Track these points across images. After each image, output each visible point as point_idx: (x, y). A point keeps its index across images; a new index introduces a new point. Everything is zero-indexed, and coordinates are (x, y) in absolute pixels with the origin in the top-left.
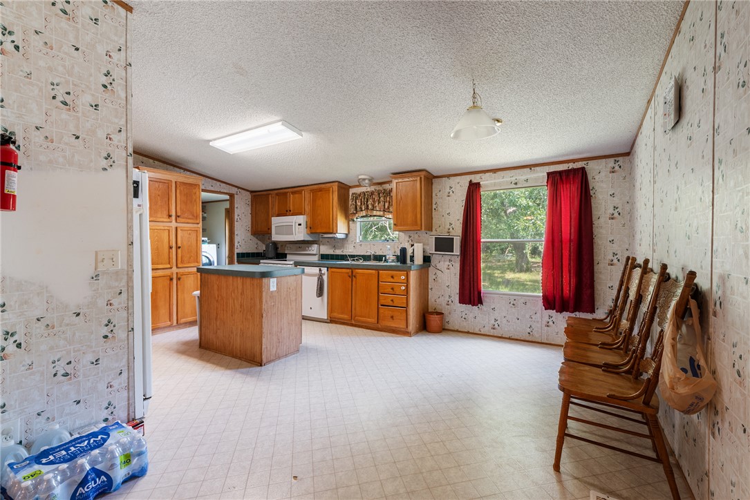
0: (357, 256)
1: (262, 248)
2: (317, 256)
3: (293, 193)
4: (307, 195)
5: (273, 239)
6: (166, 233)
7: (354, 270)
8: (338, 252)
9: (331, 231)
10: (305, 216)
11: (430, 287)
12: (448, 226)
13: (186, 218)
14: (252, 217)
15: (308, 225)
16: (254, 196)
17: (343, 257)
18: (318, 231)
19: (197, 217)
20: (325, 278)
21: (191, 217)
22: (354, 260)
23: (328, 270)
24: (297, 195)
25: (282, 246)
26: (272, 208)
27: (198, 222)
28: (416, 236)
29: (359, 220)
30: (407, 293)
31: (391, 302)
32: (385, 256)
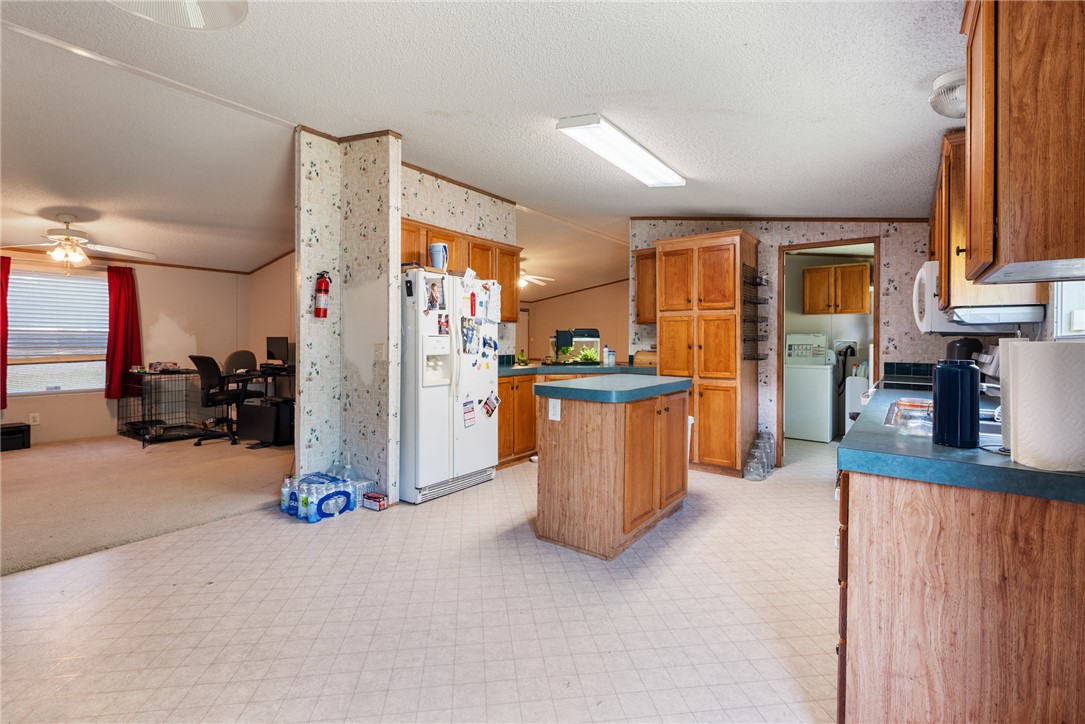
6: (685, 326)
13: (712, 302)
19: (729, 298)
21: (719, 298)
27: (731, 305)
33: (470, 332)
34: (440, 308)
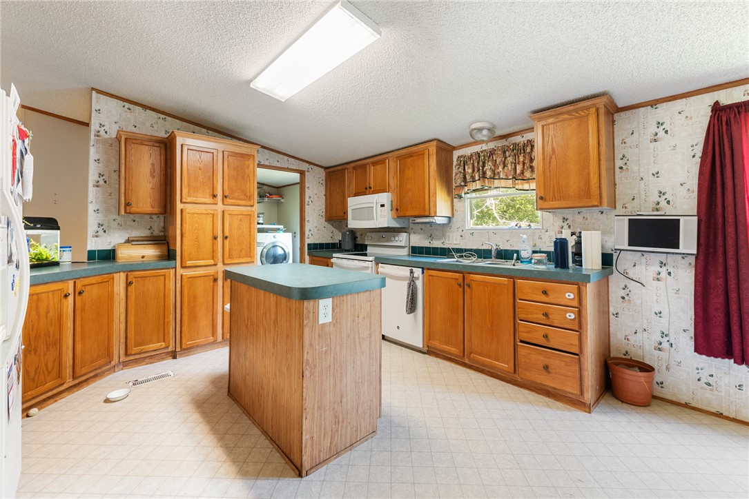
0: (466, 250)
1: (338, 237)
2: (407, 249)
3: (375, 164)
4: (392, 164)
5: (349, 227)
6: (209, 219)
7: (466, 275)
8: (437, 244)
9: (427, 213)
10: (390, 194)
11: (612, 310)
12: (655, 198)
13: (236, 199)
14: (326, 199)
15: (395, 206)
16: (329, 173)
17: (445, 252)
18: (408, 214)
19: (250, 198)
20: (419, 284)
21: (242, 197)
22: (461, 257)
23: (423, 273)
24: (379, 167)
25: (361, 235)
26: (349, 187)
27: (251, 203)
28: (579, 218)
29: (468, 195)
30: (580, 326)
31: (544, 340)
32: (517, 252)
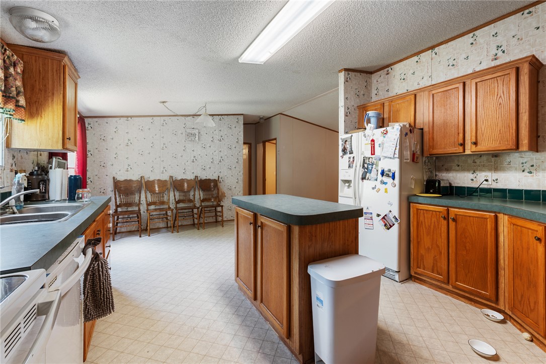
33: (370, 167)
34: (350, 154)
